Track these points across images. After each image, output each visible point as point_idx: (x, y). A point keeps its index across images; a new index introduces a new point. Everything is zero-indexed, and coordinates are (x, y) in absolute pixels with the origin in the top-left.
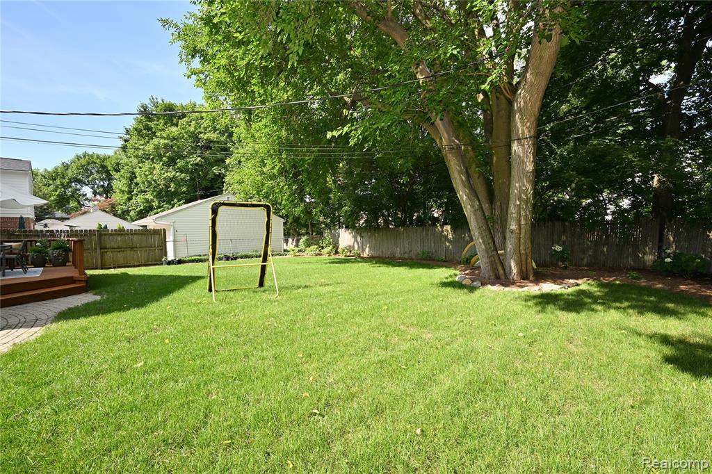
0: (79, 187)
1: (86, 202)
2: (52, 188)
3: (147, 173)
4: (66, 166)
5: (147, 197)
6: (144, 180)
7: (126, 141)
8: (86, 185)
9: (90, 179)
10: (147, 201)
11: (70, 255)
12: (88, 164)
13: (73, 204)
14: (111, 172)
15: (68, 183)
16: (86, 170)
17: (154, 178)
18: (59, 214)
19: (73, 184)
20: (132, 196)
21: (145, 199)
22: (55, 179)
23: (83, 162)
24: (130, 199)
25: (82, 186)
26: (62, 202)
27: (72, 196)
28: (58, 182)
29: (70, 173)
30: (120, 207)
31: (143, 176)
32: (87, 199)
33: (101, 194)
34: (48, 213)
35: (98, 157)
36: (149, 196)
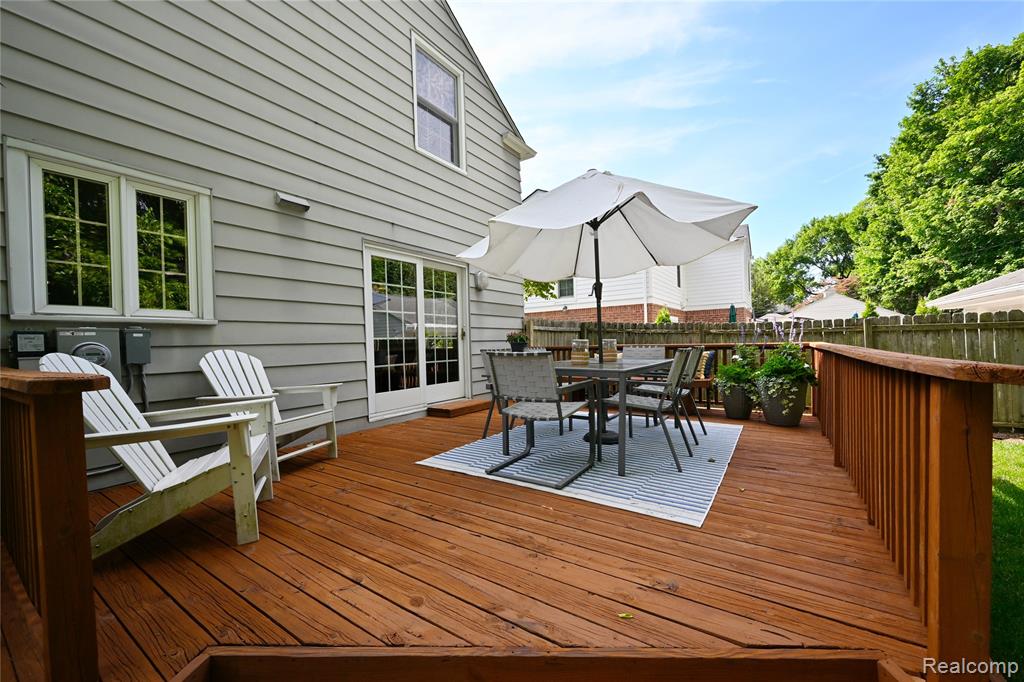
0: (805, 269)
1: (814, 288)
2: (774, 275)
3: (929, 212)
4: (791, 245)
5: (925, 260)
6: (923, 227)
7: (878, 178)
8: (814, 264)
9: (819, 255)
10: (924, 268)
11: (810, 389)
12: (818, 232)
13: (798, 293)
14: (850, 236)
15: (793, 265)
16: (814, 243)
17: (948, 218)
18: (781, 307)
19: (798, 266)
20: (889, 265)
21: (920, 265)
22: (777, 264)
23: (811, 232)
24: (883, 272)
25: (808, 267)
26: (786, 290)
27: (797, 282)
28: (781, 266)
29: (795, 253)
30: (864, 289)
31: (921, 220)
32: (815, 284)
33: (833, 275)
34: (768, 307)
35: (832, 220)
36: (928, 259)
